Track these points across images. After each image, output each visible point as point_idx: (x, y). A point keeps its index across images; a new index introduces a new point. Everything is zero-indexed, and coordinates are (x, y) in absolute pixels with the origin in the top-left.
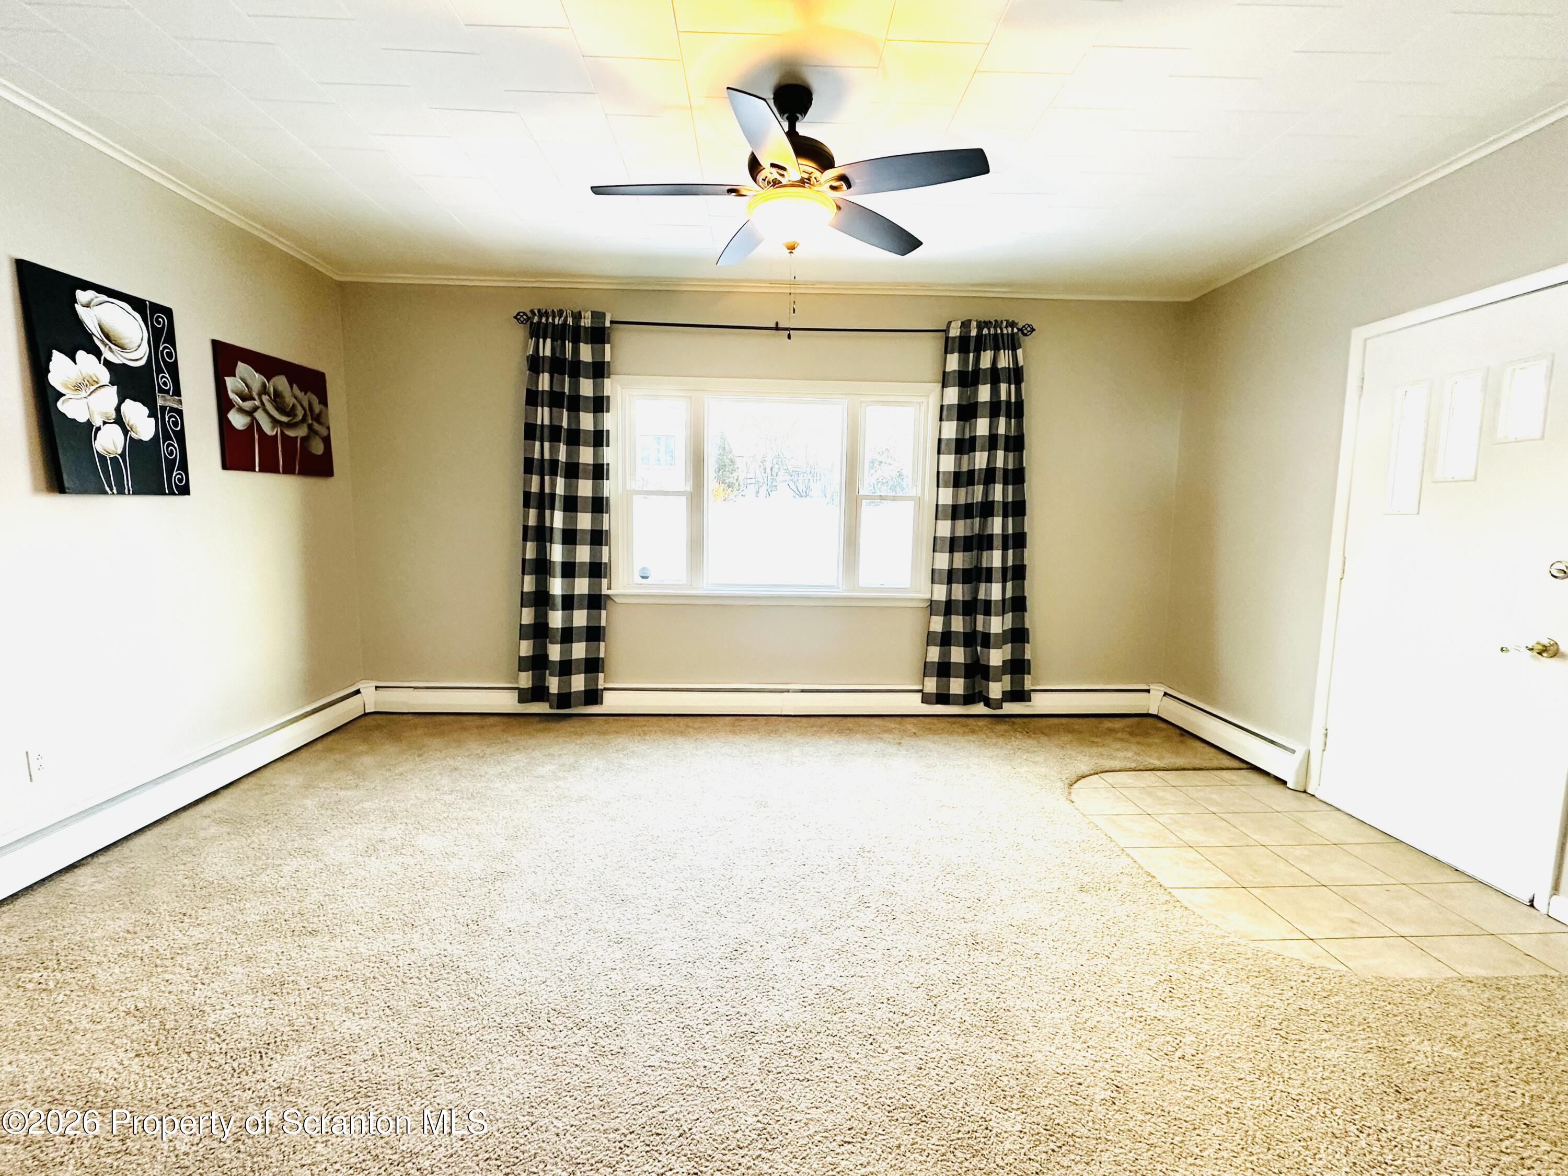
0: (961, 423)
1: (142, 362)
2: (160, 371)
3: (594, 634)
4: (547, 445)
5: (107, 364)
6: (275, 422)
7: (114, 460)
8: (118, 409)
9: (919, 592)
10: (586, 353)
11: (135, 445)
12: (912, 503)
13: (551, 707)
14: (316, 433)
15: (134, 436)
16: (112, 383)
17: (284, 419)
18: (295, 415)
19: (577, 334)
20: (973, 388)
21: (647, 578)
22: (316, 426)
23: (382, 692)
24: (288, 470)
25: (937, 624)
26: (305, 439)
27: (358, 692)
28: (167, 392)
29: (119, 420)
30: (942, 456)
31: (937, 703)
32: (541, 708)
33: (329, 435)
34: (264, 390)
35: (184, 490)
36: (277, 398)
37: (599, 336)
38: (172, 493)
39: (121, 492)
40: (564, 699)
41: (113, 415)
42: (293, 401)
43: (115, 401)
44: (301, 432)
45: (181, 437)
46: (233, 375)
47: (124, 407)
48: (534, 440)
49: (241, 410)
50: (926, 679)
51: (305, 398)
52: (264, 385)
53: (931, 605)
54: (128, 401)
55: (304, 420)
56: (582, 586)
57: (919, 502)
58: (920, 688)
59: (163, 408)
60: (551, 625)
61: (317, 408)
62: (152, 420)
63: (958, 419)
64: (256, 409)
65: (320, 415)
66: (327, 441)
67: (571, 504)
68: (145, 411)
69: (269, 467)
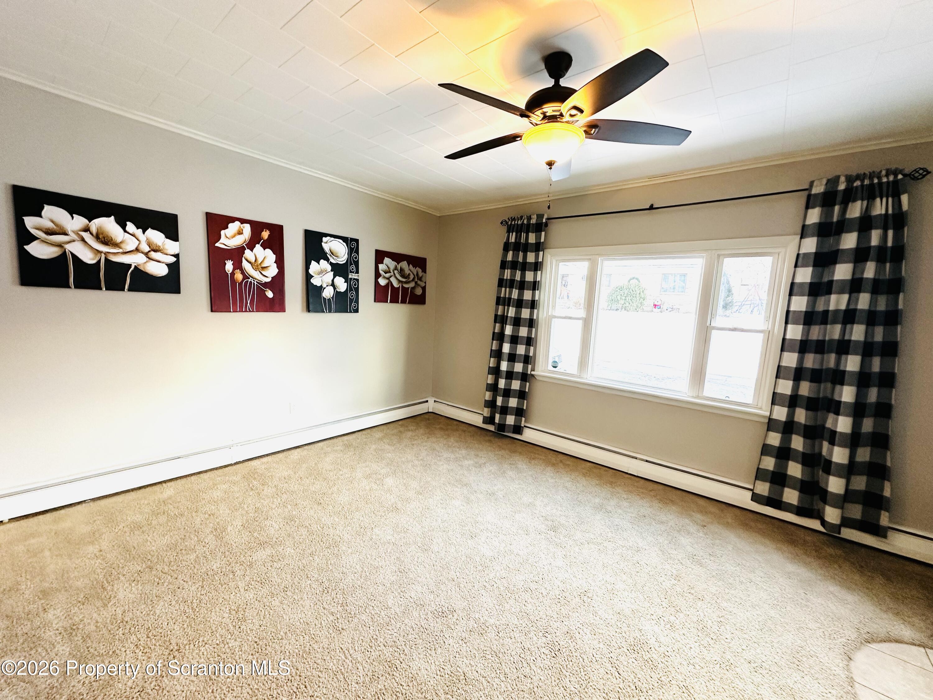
0: (820, 269)
1: (344, 262)
2: (351, 264)
3: (522, 395)
4: (508, 289)
5: (331, 264)
6: (400, 281)
7: (329, 300)
8: (333, 281)
9: (761, 409)
10: (532, 238)
11: (338, 294)
12: (761, 335)
13: (495, 429)
14: (419, 285)
15: (338, 290)
16: (332, 271)
17: (404, 280)
18: (409, 278)
19: (528, 228)
20: (837, 237)
21: (555, 367)
22: (419, 282)
23: (436, 404)
24: (403, 302)
25: (774, 439)
26: (413, 288)
27: (427, 401)
28: (353, 272)
29: (333, 285)
30: (794, 298)
31: (767, 505)
32: (491, 428)
33: (425, 286)
34: (396, 268)
35: (356, 311)
36: (402, 271)
37: (540, 227)
38: (351, 312)
39: (330, 312)
40: (502, 427)
41: (331, 283)
42: (409, 272)
43: (332, 278)
44: (412, 285)
45: (357, 290)
46: (382, 263)
47: (335, 280)
48: (502, 287)
49: (384, 277)
50: (757, 482)
51: (414, 270)
52: (396, 267)
53: (768, 423)
54: (337, 277)
55: (413, 280)
56: (518, 367)
57: (768, 334)
58: (751, 487)
59: (351, 279)
60: (499, 386)
61: (421, 274)
62: (346, 284)
63: (814, 266)
64: (391, 277)
65: (421, 277)
66: (424, 289)
67: (517, 322)
68: (344, 280)
69: (394, 300)
